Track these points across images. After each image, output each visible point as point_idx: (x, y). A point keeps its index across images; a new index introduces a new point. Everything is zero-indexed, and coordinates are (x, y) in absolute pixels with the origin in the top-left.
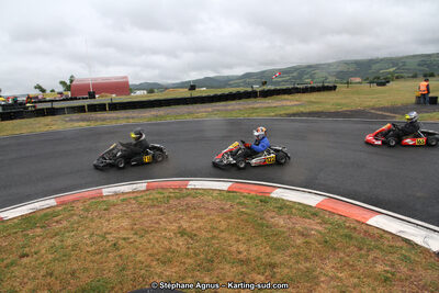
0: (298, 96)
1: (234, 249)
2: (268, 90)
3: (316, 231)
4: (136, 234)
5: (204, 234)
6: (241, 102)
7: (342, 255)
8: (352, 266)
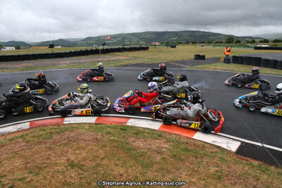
0: (126, 53)
1: (116, 172)
2: (106, 49)
3: (166, 148)
4: (30, 173)
5: (89, 164)
6: (89, 56)
7: (188, 164)
8: (197, 171)
